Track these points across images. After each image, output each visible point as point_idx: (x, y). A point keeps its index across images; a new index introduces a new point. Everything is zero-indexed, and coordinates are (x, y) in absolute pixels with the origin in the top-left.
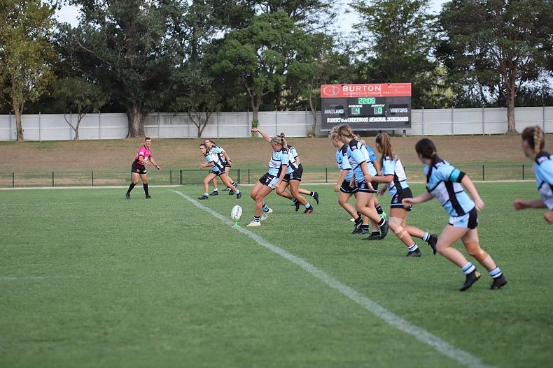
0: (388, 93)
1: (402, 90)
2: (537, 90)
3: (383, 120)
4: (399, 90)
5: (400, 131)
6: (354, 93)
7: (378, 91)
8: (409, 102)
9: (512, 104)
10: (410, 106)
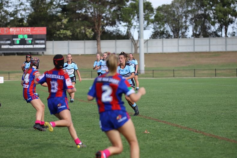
0: (34, 33)
1: (42, 31)
2: (114, 32)
3: (31, 46)
4: (40, 31)
5: (40, 52)
6: (16, 33)
7: (28, 31)
8: (45, 37)
9: (99, 39)
10: (46, 39)
